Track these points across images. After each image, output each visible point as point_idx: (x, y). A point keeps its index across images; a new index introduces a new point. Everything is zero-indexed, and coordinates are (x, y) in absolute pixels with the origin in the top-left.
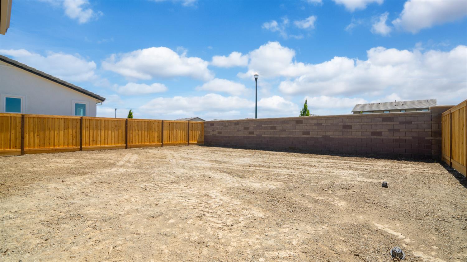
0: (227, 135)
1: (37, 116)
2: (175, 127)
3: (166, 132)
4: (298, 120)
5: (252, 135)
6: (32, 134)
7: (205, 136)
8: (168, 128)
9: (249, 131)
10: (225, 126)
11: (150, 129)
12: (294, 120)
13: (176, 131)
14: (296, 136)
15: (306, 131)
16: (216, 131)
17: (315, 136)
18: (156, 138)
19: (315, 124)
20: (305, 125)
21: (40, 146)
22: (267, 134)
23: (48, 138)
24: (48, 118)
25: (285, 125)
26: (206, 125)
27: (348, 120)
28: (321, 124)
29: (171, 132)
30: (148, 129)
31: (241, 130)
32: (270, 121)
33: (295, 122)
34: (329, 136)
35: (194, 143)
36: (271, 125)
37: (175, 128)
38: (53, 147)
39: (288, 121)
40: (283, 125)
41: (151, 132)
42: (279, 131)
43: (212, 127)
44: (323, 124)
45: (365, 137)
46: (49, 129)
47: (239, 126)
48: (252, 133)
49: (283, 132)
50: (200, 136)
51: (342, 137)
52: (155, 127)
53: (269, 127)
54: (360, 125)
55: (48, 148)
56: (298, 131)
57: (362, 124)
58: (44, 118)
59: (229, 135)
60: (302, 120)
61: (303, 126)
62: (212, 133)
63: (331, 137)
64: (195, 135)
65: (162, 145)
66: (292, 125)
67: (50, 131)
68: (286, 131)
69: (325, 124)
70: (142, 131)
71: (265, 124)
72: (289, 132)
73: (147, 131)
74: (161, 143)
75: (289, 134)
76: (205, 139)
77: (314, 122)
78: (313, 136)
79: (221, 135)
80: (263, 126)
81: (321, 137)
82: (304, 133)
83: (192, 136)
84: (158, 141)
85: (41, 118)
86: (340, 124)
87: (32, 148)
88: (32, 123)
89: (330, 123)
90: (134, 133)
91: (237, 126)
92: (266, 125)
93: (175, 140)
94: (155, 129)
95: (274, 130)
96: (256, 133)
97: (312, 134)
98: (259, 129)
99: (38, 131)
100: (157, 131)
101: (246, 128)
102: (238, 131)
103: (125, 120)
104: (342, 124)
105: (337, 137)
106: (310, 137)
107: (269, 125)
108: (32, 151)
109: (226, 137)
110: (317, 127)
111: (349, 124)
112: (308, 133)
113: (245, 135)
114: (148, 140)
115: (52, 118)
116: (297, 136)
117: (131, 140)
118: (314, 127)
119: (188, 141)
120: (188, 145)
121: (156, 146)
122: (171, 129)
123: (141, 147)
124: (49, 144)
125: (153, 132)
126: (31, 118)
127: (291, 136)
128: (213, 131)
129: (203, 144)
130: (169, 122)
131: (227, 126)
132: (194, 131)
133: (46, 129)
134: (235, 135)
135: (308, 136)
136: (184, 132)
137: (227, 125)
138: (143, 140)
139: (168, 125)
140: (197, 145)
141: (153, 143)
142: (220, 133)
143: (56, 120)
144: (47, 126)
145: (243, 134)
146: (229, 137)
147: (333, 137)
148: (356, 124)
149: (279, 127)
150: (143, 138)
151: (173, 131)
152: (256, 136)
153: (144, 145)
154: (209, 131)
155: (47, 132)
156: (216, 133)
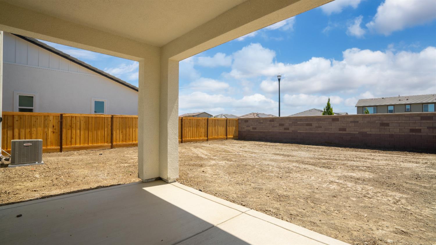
0: (262, 131)
1: (121, 116)
2: (216, 123)
3: (210, 128)
4: (334, 118)
5: (288, 131)
6: (118, 131)
7: (239, 131)
8: (212, 125)
9: (284, 127)
10: (260, 123)
11: (199, 126)
12: (330, 118)
13: (218, 127)
14: (331, 132)
15: (342, 127)
16: (251, 127)
17: (351, 132)
18: (203, 133)
19: (351, 122)
20: (341, 122)
21: (123, 141)
22: (302, 130)
23: (128, 134)
24: (128, 118)
25: (321, 122)
26: (240, 121)
27: (385, 118)
28: (358, 122)
29: (214, 128)
30: (197, 125)
31: (276, 127)
32: (306, 118)
33: (331, 120)
34: (366, 132)
35: (231, 138)
36: (306, 123)
37: (217, 125)
38: (131, 142)
39: (324, 119)
40: (319, 122)
41: (199, 128)
42: (315, 127)
43: (247, 123)
44: (359, 122)
45: (403, 134)
46: (129, 127)
47: (274, 123)
48: (288, 129)
49: (319, 129)
50: (235, 132)
51: (379, 133)
52: (202, 123)
53: (305, 123)
54: (398, 123)
55: (128, 142)
56: (335, 127)
57: (400, 122)
58: (126, 118)
59: (264, 131)
60: (338, 118)
61: (339, 123)
62: (246, 129)
63: (368, 133)
64: (232, 130)
65: (207, 139)
66: (328, 122)
67: (129, 129)
68: (322, 127)
69: (362, 122)
70: (193, 127)
71: (300, 122)
72: (325, 128)
73: (197, 128)
74: (207, 138)
75: (325, 131)
76: (239, 134)
77: (351, 119)
78: (349, 132)
79: (256, 130)
80: (298, 122)
81: (358, 133)
82: (340, 130)
83: (229, 131)
84: (204, 136)
85: (124, 118)
86: (377, 122)
87: (118, 143)
88: (118, 122)
89: (367, 121)
90: (187, 130)
91: (272, 123)
92: (302, 122)
93: (217, 135)
94: (202, 125)
95: (310, 127)
96: (292, 129)
97: (348, 131)
98: (295, 126)
99: (122, 128)
100: (203, 127)
101: (281, 125)
102: (273, 127)
103: (181, 118)
104: (380, 122)
105: (374, 133)
106: (347, 134)
107: (304, 122)
108: (118, 145)
109: (261, 132)
110: (353, 124)
111: (386, 122)
112: (344, 130)
113: (281, 131)
114: (197, 135)
115: (131, 118)
116: (333, 132)
117: (185, 136)
118: (350, 125)
119: (227, 136)
120: (226, 139)
121: (203, 141)
122: (213, 126)
123: (192, 141)
124: (129, 139)
125: (200, 128)
126: (117, 118)
127: (327, 132)
128: (248, 126)
129: (238, 138)
130: (212, 120)
131: (262, 123)
132: (230, 128)
133: (127, 126)
134: (270, 131)
135: (344, 132)
136: (223, 128)
137: (262, 121)
138: (194, 136)
139: (212, 122)
140: (233, 139)
141: (201, 138)
142: (254, 128)
143: (134, 119)
144: (128, 124)
145: (277, 129)
146: (264, 132)
147: (370, 133)
148: (394, 122)
149: (315, 124)
150: (194, 134)
151: (215, 127)
152: (291, 131)
153: (194, 140)
154: (243, 127)
155: (128, 129)
156: (250, 128)
